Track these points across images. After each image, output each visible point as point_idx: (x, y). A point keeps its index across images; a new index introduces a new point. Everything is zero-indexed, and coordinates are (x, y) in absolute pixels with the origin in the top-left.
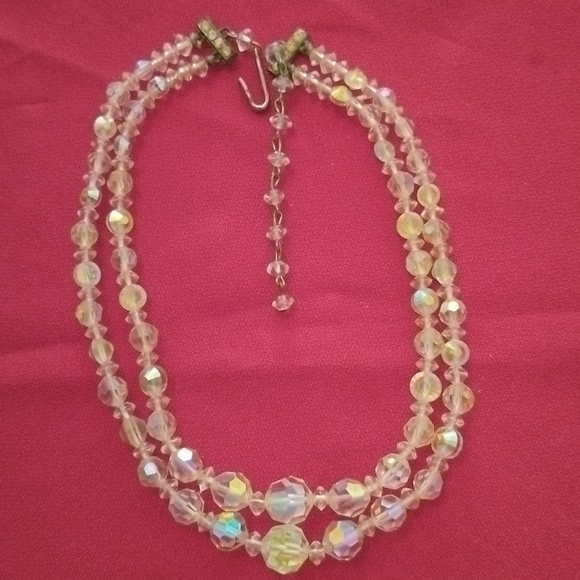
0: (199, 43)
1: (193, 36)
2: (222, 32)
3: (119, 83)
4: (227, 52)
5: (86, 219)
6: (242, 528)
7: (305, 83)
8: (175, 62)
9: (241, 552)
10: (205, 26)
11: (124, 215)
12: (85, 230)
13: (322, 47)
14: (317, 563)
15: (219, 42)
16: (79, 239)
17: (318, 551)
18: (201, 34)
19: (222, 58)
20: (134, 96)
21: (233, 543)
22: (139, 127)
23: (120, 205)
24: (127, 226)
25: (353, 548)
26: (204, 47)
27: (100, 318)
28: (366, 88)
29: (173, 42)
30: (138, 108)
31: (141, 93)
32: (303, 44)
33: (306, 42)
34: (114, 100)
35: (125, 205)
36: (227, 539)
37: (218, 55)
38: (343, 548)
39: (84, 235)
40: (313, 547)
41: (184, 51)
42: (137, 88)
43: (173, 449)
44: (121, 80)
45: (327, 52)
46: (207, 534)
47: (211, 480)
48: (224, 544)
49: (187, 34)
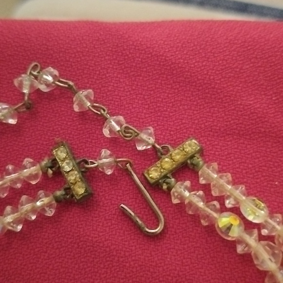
0: (50, 172)
1: (45, 162)
2: (79, 164)
4: (80, 190)
7: (186, 202)
10: (61, 153)
13: (215, 165)
15: (73, 176)
18: (54, 163)
19: (73, 196)
26: (55, 178)
28: (266, 221)
29: (19, 167)
32: (192, 157)
33: (197, 155)
37: (68, 190)
45: (220, 171)
49: (37, 160)
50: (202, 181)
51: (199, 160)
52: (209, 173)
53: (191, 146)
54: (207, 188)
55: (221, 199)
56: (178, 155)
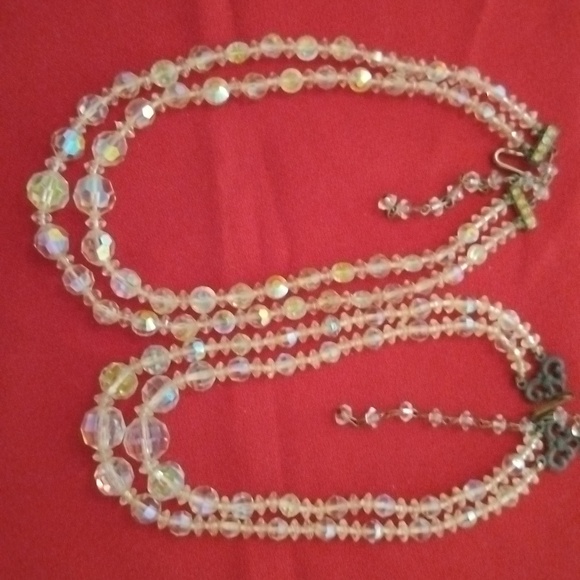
0: (535, 133)
1: (540, 125)
2: (552, 148)
3: (479, 75)
5: (355, 51)
6: (70, 156)
8: (513, 117)
9: (49, 152)
10: (551, 134)
11: (365, 85)
12: (346, 50)
14: (33, 218)
16: (339, 43)
17: (43, 219)
18: (543, 132)
20: (472, 92)
21: (58, 146)
22: (445, 101)
23: (374, 81)
24: (356, 85)
25: (45, 249)
26: (534, 139)
27: (267, 55)
29: (528, 110)
30: (462, 98)
31: (476, 98)
32: (523, 221)
33: (523, 225)
34: (462, 75)
35: (374, 86)
36: (62, 141)
38: (45, 241)
39: (342, 49)
40: (46, 215)
41: (524, 122)
42: (479, 92)
43: (155, 104)
44: (482, 77)
46: (68, 125)
47: (123, 133)
48: (57, 139)
50: (504, 223)
51: (520, 225)
52: (509, 230)
53: (531, 222)
54: (498, 224)
55: (488, 233)
56: (526, 210)
